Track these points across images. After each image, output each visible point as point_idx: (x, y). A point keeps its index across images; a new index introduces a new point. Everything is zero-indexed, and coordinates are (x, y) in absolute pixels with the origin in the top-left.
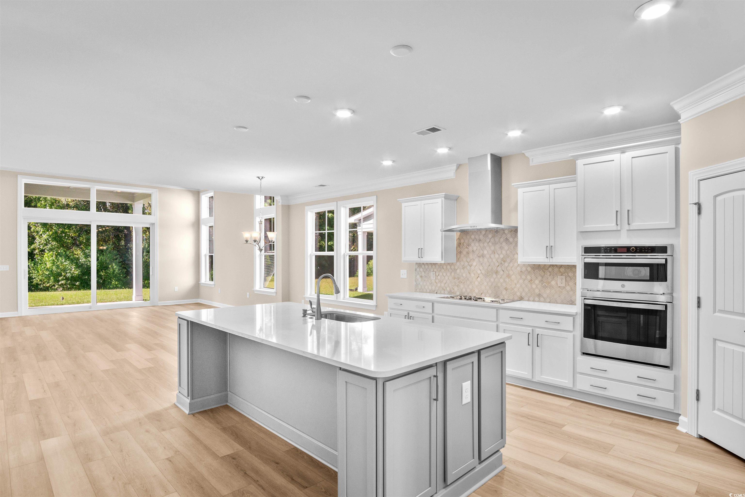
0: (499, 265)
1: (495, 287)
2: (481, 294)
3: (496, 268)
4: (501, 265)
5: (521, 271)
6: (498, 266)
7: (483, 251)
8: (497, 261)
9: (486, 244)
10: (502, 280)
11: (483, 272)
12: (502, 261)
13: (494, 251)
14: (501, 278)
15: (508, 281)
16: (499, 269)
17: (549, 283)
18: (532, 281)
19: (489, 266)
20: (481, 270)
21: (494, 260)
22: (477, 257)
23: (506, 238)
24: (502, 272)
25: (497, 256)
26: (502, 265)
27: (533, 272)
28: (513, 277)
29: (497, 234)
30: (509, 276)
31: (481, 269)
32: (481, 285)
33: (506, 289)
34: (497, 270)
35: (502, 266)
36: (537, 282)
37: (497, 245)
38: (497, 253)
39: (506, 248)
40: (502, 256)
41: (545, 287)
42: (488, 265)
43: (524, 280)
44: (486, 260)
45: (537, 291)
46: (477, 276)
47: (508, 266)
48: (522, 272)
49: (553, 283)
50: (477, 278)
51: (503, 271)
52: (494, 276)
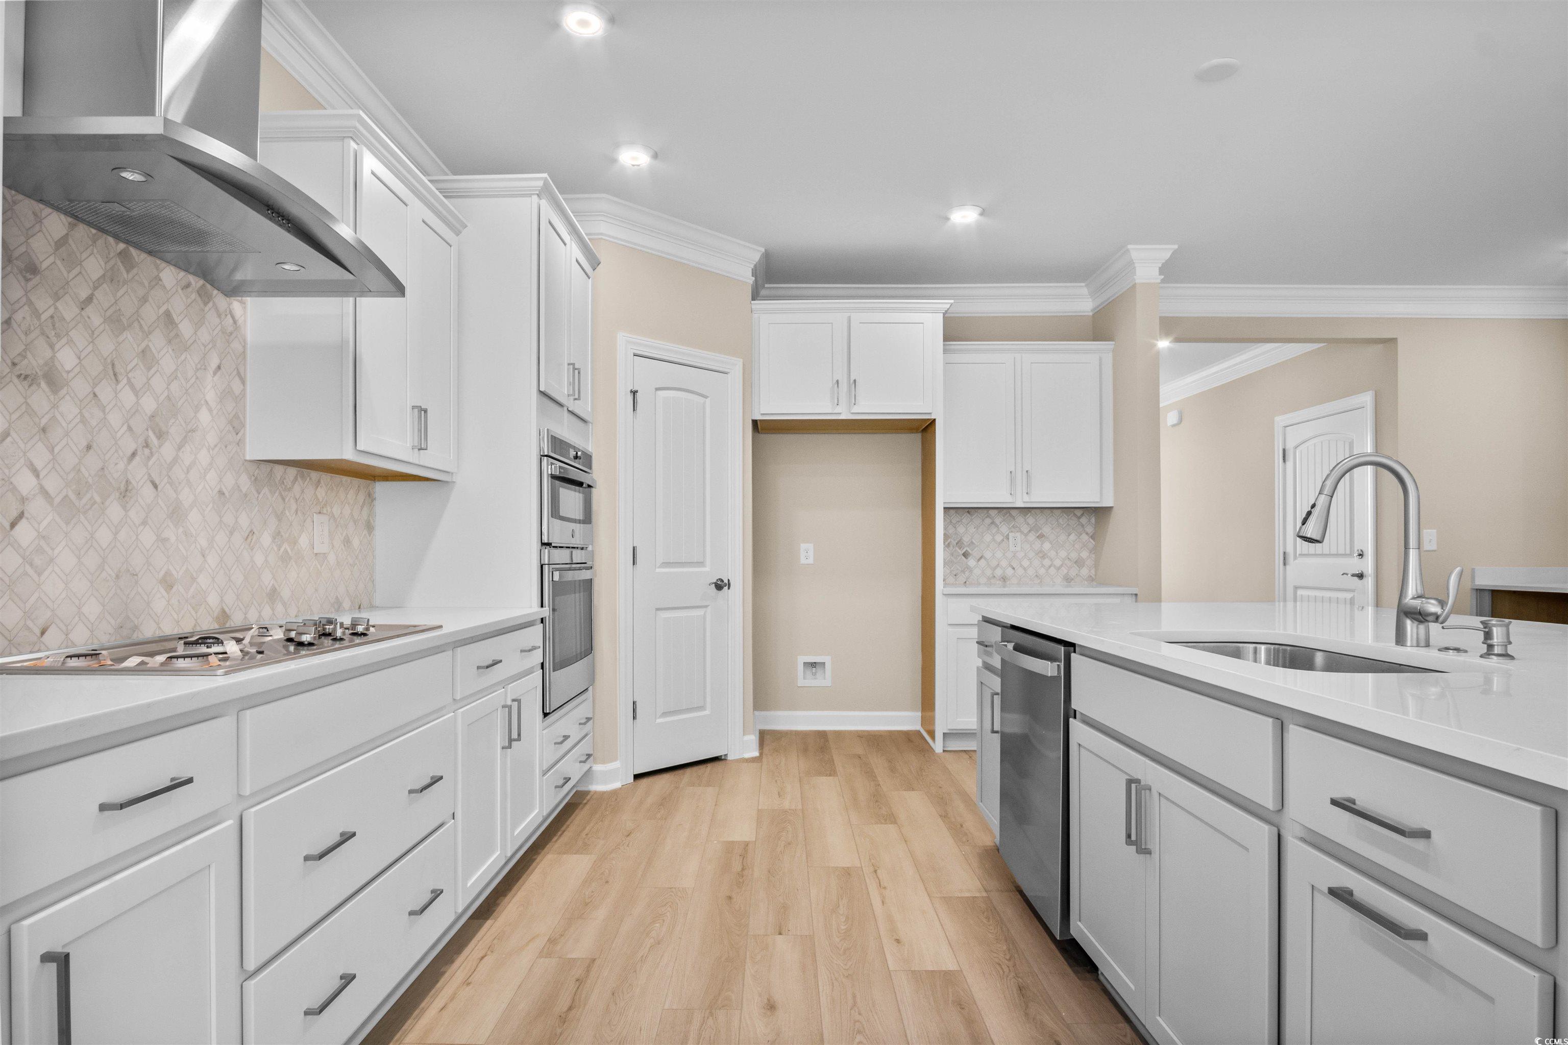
0: (139, 453)
1: (118, 577)
2: (43, 633)
3: (121, 466)
4: (147, 451)
5: (221, 493)
6: (134, 454)
7: (52, 346)
8: (130, 429)
9: (68, 309)
10: (147, 537)
11: (52, 484)
12: (151, 434)
13: (113, 365)
14: (144, 523)
15: (173, 539)
16: (138, 473)
17: (295, 542)
18: (255, 537)
19: (89, 447)
20: (36, 473)
21: (115, 419)
22: (16, 380)
23: (168, 314)
24: (147, 491)
25: (128, 398)
26: (152, 454)
27: (256, 496)
28: (194, 517)
29: (128, 272)
30: (177, 513)
31: (39, 464)
32: (39, 575)
33: (168, 583)
34: (128, 482)
35: (149, 458)
36: (266, 539)
37: (129, 336)
38: (133, 387)
39: (167, 362)
40: (149, 404)
41: (285, 559)
42: (85, 444)
43: (231, 533)
44: (68, 409)
45: (267, 578)
46: (14, 514)
47: (175, 460)
48: (224, 494)
49: (304, 541)
50: (13, 525)
51: (156, 486)
52: (114, 510)
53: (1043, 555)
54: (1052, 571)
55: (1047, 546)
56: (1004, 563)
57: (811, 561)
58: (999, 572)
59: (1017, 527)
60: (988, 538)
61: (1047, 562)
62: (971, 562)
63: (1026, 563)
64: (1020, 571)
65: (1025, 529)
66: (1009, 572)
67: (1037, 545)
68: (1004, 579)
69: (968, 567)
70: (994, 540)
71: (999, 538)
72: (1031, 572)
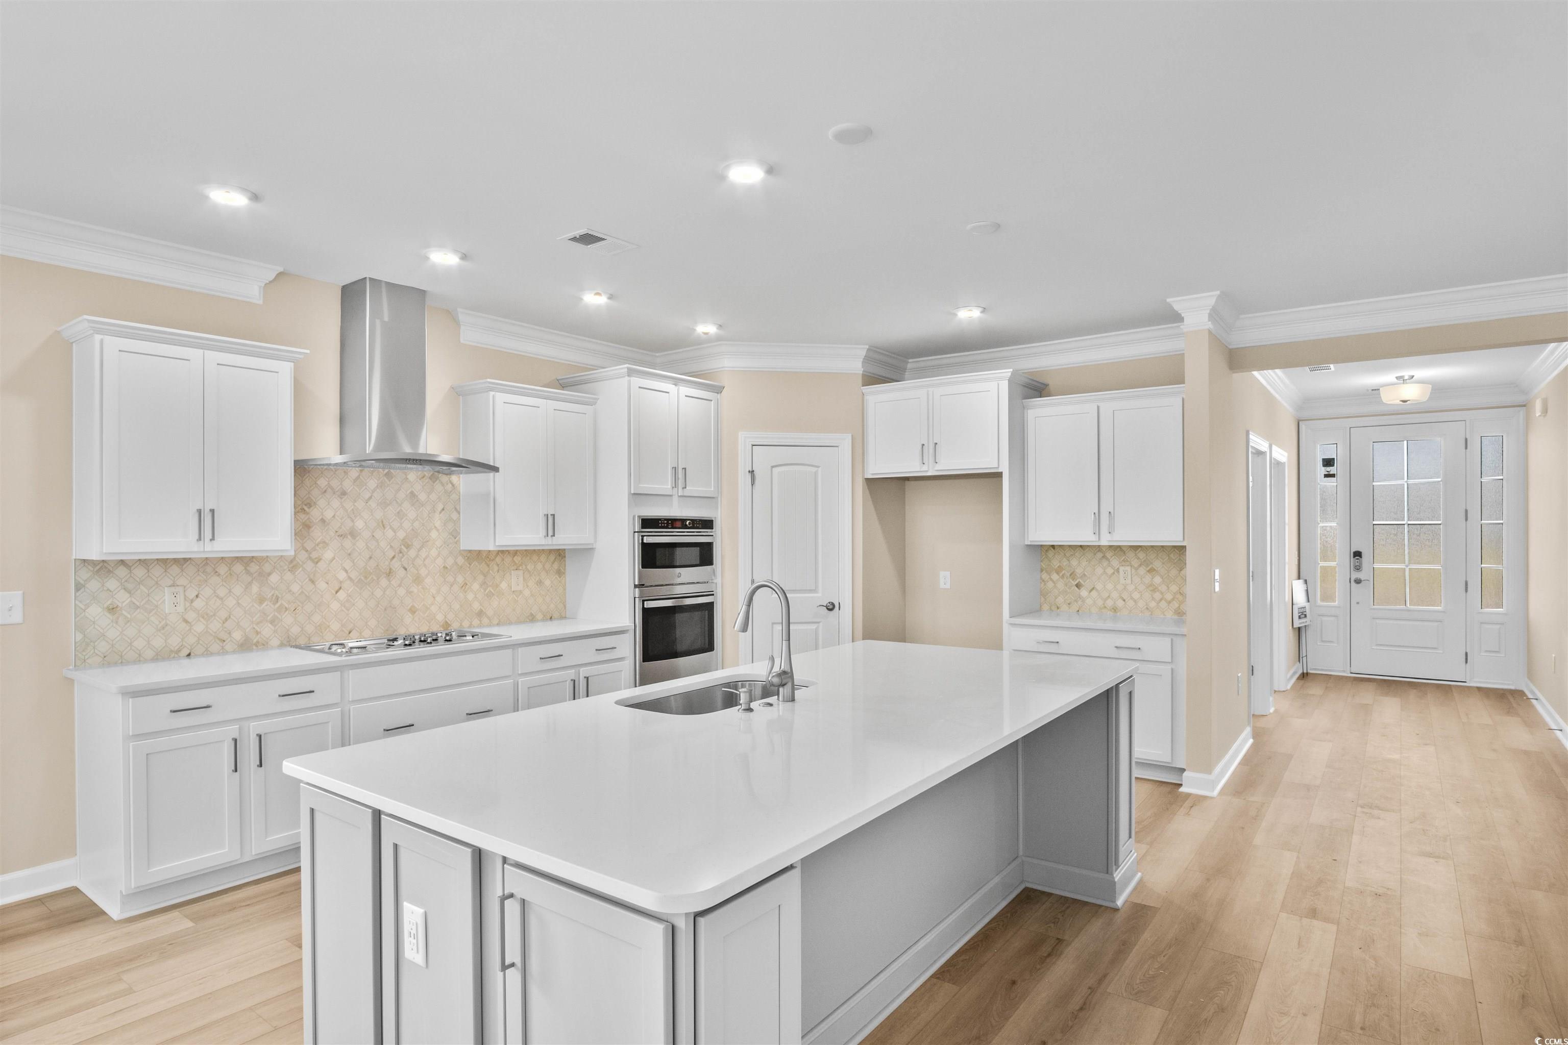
0: (397, 556)
1: (385, 609)
2: (349, 633)
3: (387, 563)
4: (401, 555)
5: (445, 567)
6: (394, 557)
7: (353, 521)
8: (391, 547)
9: (360, 504)
10: (402, 592)
11: (354, 575)
12: (403, 547)
13: (382, 522)
14: (400, 586)
15: (415, 590)
16: (396, 564)
17: (497, 586)
18: (467, 586)
19: (370, 558)
20: (346, 571)
21: (383, 544)
22: (337, 537)
23: (412, 493)
24: (402, 573)
25: (390, 533)
26: (403, 556)
27: (468, 565)
28: (428, 581)
29: (390, 481)
30: (418, 580)
31: (347, 568)
32: (348, 610)
33: (413, 611)
34: (390, 569)
35: (402, 558)
36: (476, 586)
37: (391, 508)
38: (391, 528)
39: (412, 514)
40: (401, 535)
41: (490, 595)
42: (368, 557)
43: (452, 586)
44: (361, 544)
45: (476, 606)
46: (337, 588)
47: (417, 556)
48: (447, 568)
49: (504, 585)
50: (337, 592)
51: (406, 569)
52: (384, 582)
53: (1154, 589)
54: (1163, 604)
55: (1157, 580)
56: (1115, 595)
57: (948, 586)
58: (1110, 603)
59: (1127, 561)
60: (1099, 570)
61: (1157, 596)
62: (1084, 593)
63: (1136, 595)
64: (1131, 603)
65: (1135, 563)
66: (1120, 603)
67: (1148, 579)
68: (1115, 610)
69: (1080, 597)
70: (1105, 572)
71: (1110, 571)
72: (1141, 604)
